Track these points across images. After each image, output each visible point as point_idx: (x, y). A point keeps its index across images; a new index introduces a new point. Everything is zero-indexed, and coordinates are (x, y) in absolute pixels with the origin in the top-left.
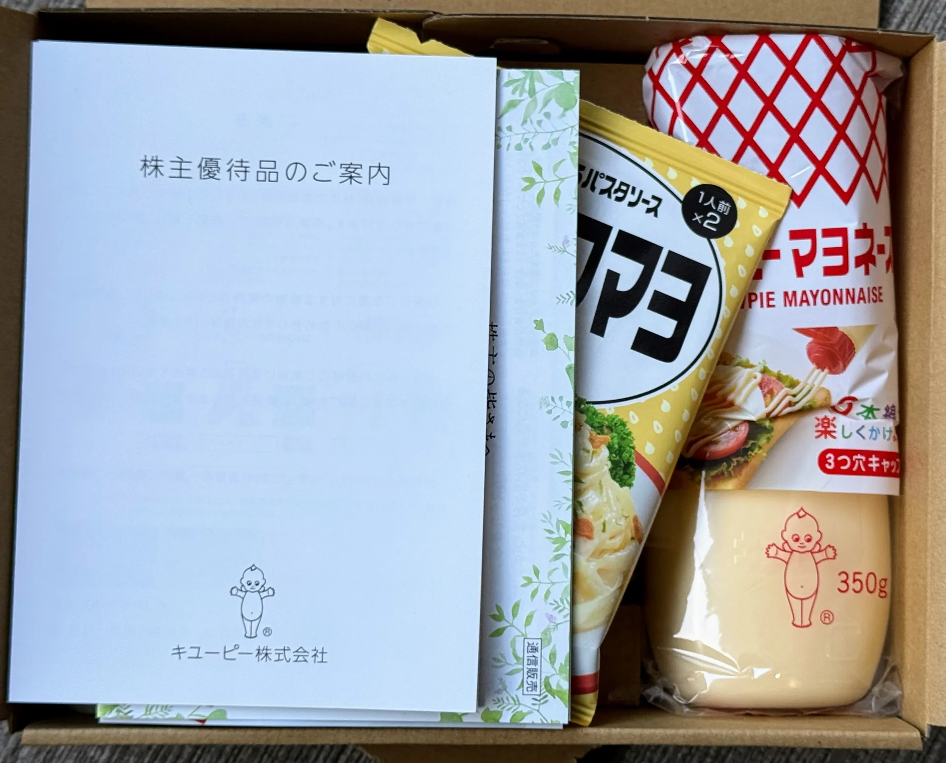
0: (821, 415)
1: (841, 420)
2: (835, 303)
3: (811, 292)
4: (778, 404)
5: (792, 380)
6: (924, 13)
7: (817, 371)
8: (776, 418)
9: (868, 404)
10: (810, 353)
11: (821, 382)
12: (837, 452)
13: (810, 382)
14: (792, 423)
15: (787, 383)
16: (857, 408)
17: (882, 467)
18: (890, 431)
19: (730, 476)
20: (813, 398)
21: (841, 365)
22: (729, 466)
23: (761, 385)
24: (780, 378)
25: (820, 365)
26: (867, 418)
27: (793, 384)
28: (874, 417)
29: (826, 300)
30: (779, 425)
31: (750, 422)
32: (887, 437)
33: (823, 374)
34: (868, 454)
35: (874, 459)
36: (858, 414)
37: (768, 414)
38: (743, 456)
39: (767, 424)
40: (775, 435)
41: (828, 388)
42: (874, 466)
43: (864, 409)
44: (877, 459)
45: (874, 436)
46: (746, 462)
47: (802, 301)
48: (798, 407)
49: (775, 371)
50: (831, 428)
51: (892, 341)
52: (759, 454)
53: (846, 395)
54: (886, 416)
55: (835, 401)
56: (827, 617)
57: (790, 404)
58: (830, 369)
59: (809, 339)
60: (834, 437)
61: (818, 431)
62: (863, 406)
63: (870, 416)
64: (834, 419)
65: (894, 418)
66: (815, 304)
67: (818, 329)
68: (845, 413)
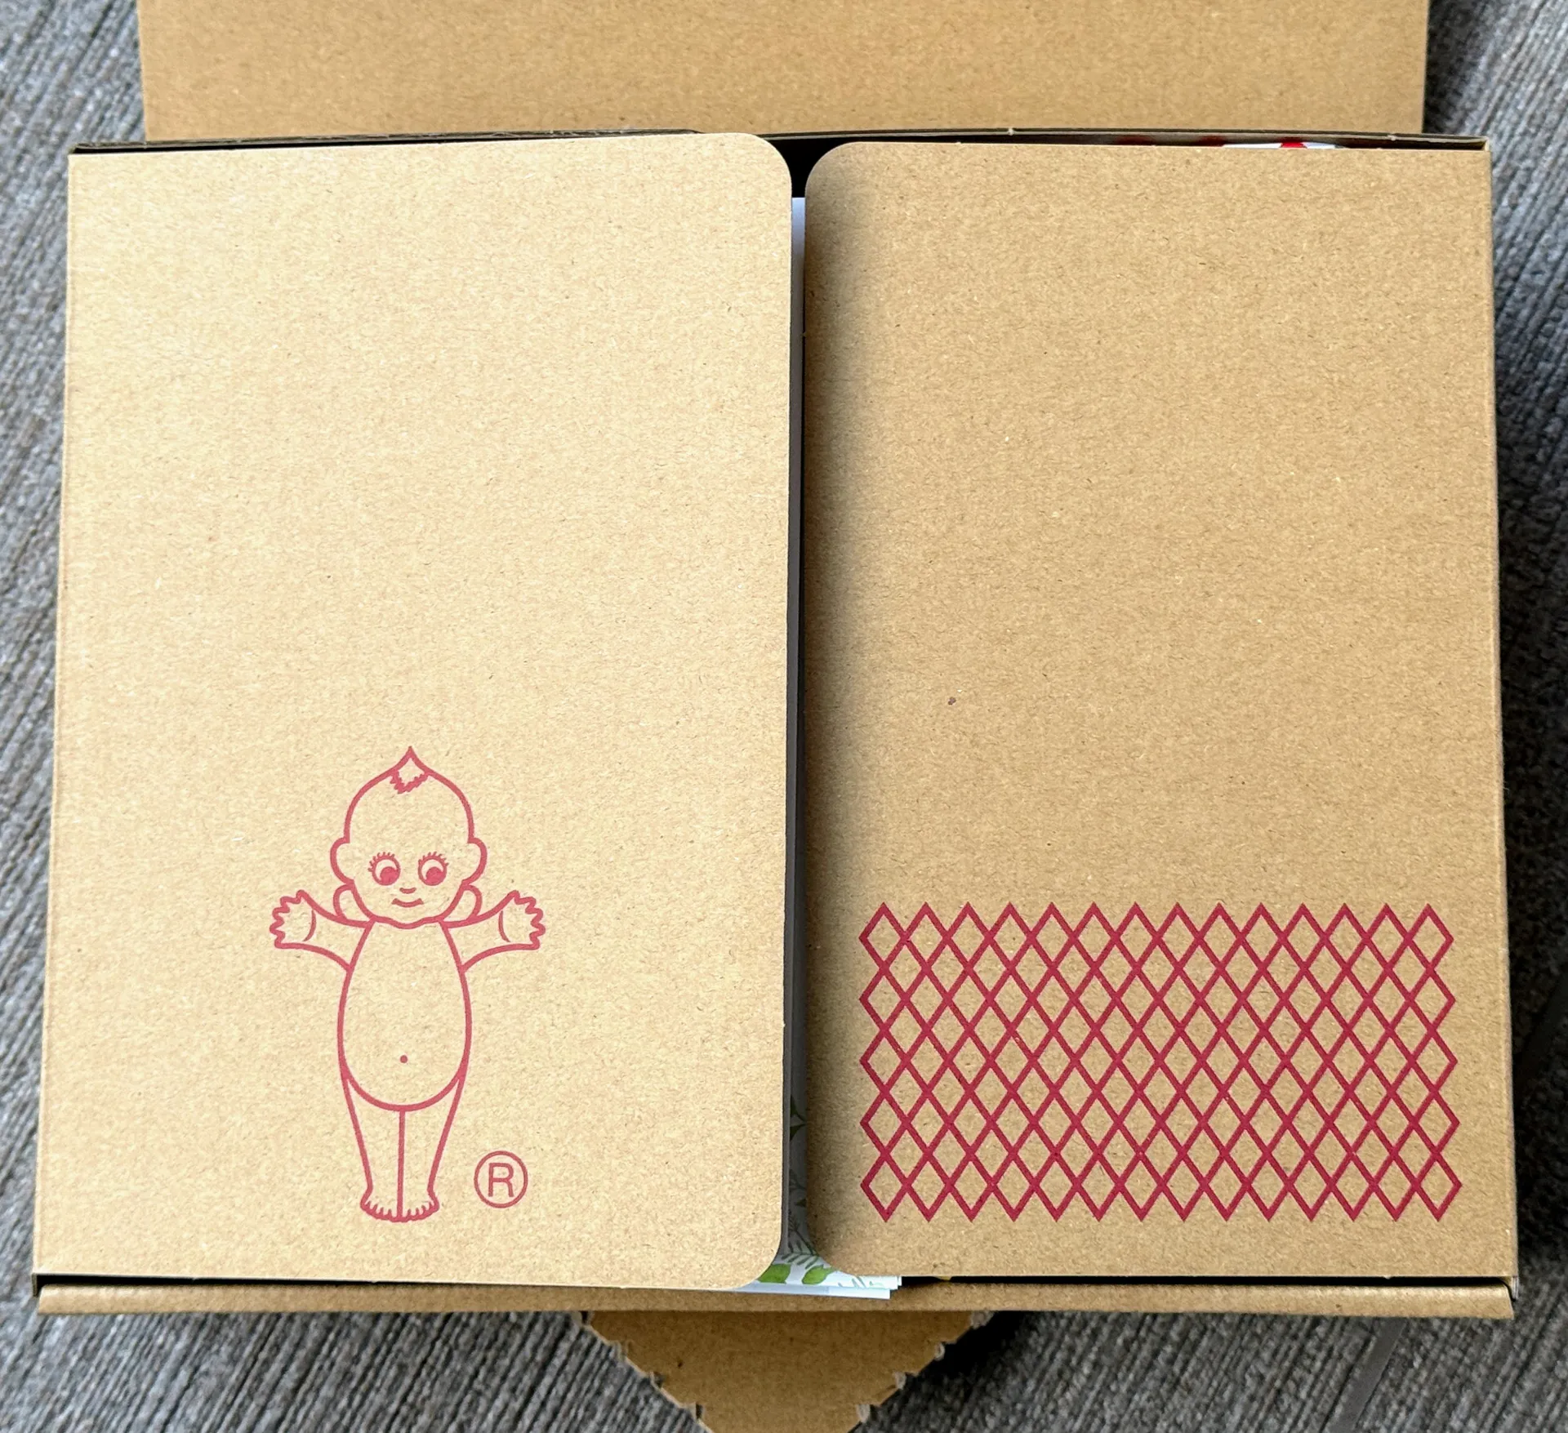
6: (1496, 110)
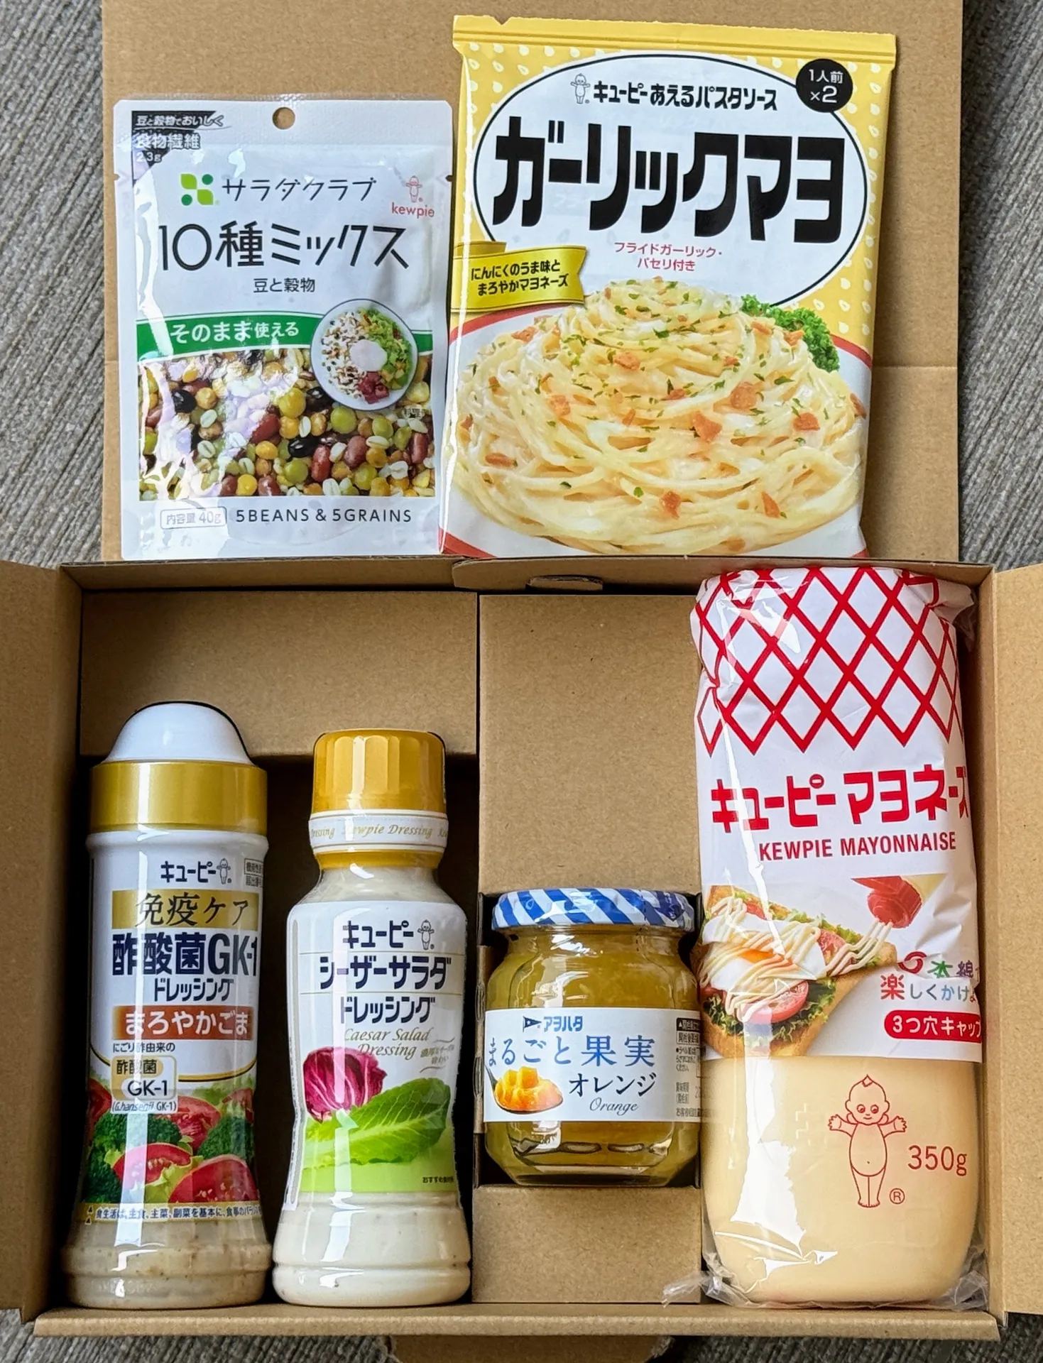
0: (887, 974)
1: (909, 979)
2: (896, 851)
3: (870, 839)
4: (840, 961)
5: (853, 935)
7: (880, 925)
8: (838, 976)
9: (939, 960)
10: (871, 905)
11: (886, 935)
12: (905, 1014)
13: (873, 936)
14: (856, 982)
15: (849, 938)
16: (928, 966)
17: (957, 1030)
18: (967, 991)
19: (789, 1042)
20: (877, 954)
21: (906, 917)
22: (788, 1030)
23: (819, 941)
24: (840, 933)
25: (883, 919)
26: (939, 976)
27: (854, 940)
28: (948, 976)
29: (886, 848)
30: (842, 985)
31: (810, 982)
32: (963, 997)
33: (886, 928)
34: (941, 1016)
35: (948, 1021)
36: (929, 972)
37: (829, 973)
38: (802, 1019)
39: (829, 983)
40: (837, 996)
41: (892, 943)
42: (948, 1028)
43: (935, 966)
44: (952, 1022)
45: (947, 996)
46: (806, 1026)
47: (860, 850)
48: (861, 964)
49: (835, 926)
50: (899, 988)
51: (970, 892)
52: (820, 1016)
53: (914, 950)
54: (960, 974)
55: (901, 957)
56: (897, 1195)
57: (852, 961)
58: (894, 922)
59: (870, 890)
60: (902, 998)
61: (883, 991)
62: (933, 963)
63: (943, 973)
64: (902, 977)
65: (971, 976)
66: (874, 852)
67: (879, 879)
68: (915, 971)
